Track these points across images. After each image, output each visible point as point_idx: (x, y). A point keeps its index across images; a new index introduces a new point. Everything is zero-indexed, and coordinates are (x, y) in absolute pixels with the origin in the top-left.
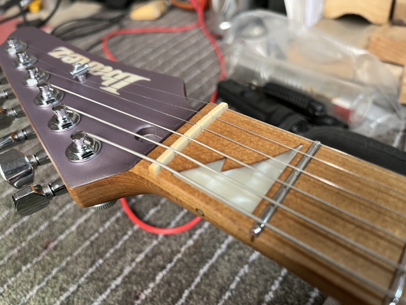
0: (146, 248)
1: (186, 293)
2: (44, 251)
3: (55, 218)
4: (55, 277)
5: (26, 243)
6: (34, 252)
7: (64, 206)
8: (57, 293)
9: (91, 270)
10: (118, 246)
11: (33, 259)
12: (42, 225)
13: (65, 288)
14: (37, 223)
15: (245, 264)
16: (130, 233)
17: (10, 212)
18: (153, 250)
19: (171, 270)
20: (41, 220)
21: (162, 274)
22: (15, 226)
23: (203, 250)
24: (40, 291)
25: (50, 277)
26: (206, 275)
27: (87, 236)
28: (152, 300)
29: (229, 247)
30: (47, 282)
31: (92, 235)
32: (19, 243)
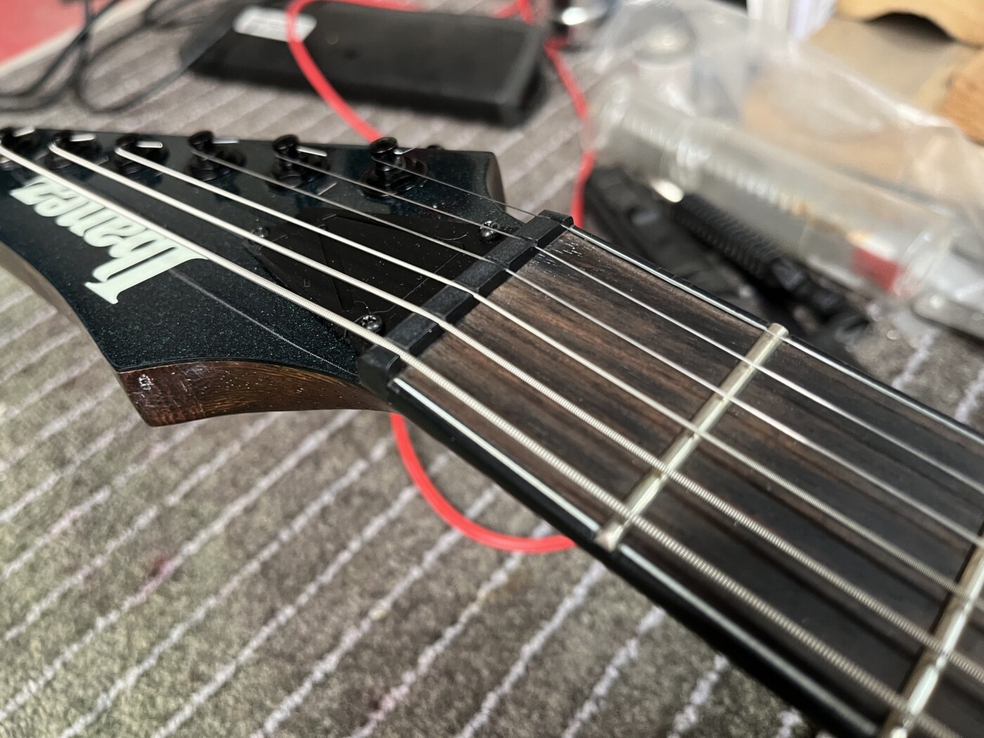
0: (394, 585)
1: (491, 701)
2: (150, 581)
3: (173, 500)
4: (179, 647)
5: (106, 559)
6: (127, 583)
7: (193, 469)
8: (183, 684)
10: (327, 577)
11: (123, 599)
12: (141, 516)
13: (203, 674)
14: (129, 509)
15: (631, 638)
16: (355, 545)
17: (62, 479)
18: (410, 590)
19: (455, 644)
20: (139, 501)
21: (434, 650)
22: (76, 512)
23: (530, 596)
24: (145, 679)
25: (165, 646)
26: (537, 659)
27: (252, 548)
28: (410, 712)
29: (593, 593)
30: (160, 658)
31: (263, 546)
32: (88, 557)
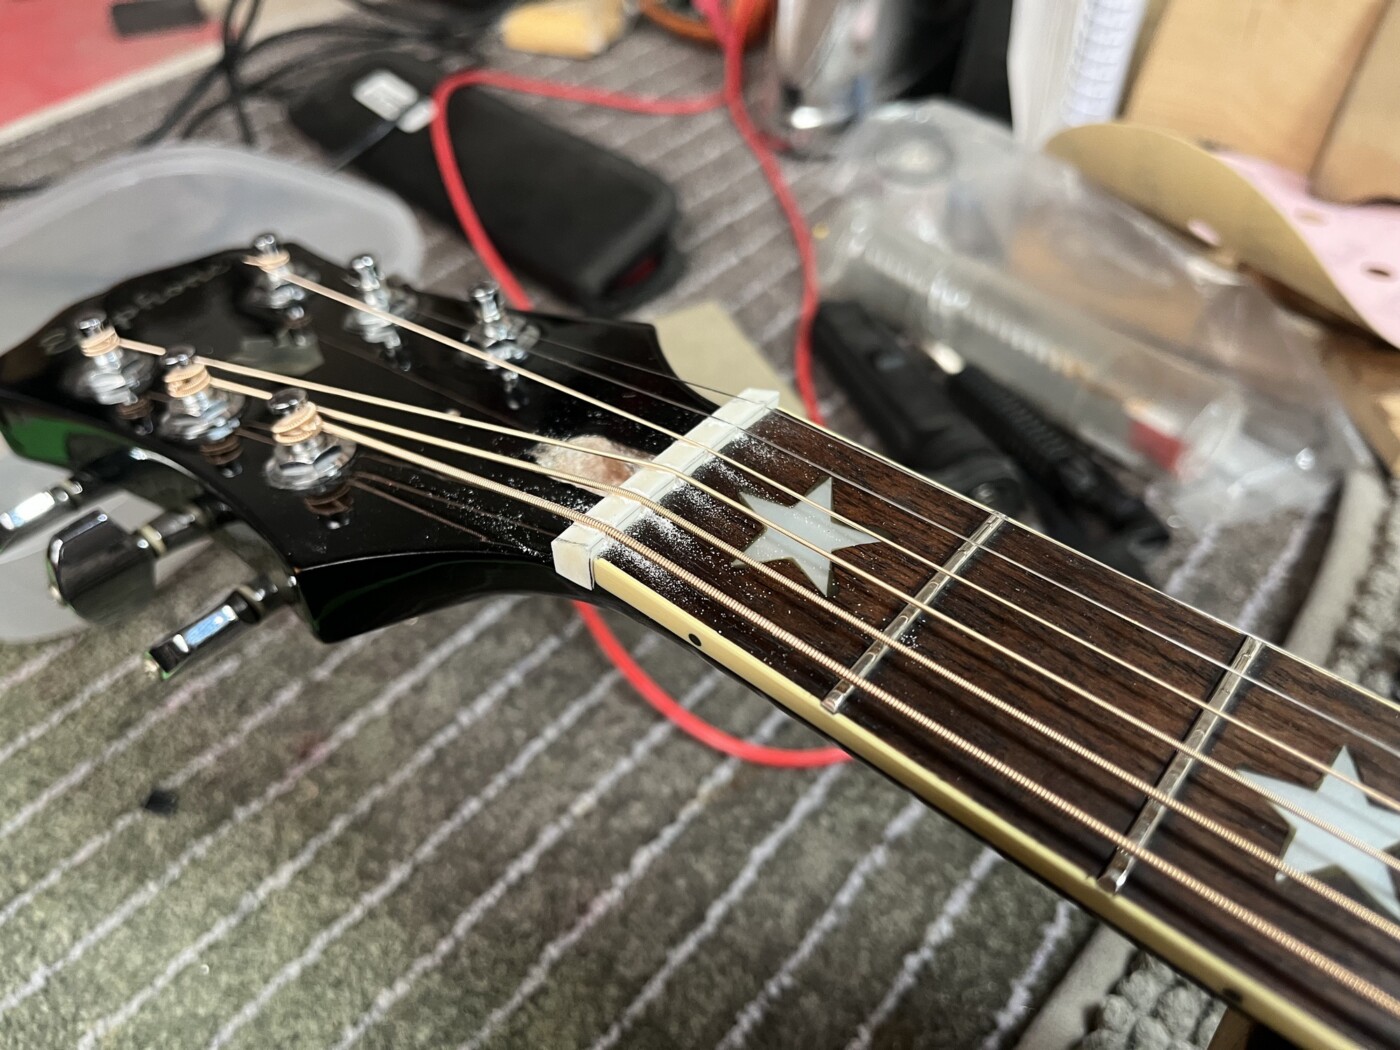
0: (598, 778)
1: (717, 911)
2: (298, 764)
3: (322, 674)
4: (341, 842)
5: (241, 738)
6: (269, 768)
8: (351, 883)
9: (446, 829)
10: (519, 766)
11: (266, 786)
12: (283, 691)
14: (266, 682)
15: (878, 844)
16: (551, 733)
18: (618, 785)
19: (674, 848)
20: (278, 674)
21: (650, 851)
22: (197, 685)
23: (760, 794)
24: (302, 877)
25: (326, 838)
26: (768, 867)
27: (421, 732)
29: (832, 793)
30: (319, 853)
31: (440, 728)
32: (219, 736)
